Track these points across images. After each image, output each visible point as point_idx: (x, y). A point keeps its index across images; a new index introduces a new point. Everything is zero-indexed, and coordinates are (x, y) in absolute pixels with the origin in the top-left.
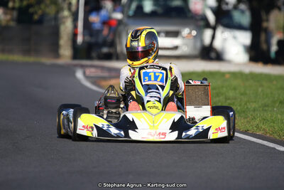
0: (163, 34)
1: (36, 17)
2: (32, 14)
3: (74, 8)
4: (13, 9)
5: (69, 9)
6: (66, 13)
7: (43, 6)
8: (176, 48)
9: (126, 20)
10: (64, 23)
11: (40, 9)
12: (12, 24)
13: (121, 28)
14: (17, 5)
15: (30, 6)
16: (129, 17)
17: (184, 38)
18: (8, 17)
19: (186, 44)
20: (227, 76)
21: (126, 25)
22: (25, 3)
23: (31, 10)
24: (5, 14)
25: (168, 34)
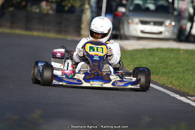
0: (152, 23)
1: (66, 8)
2: (64, 7)
4: (52, 2)
5: (89, 4)
6: (87, 6)
7: (71, 1)
8: (161, 33)
9: (127, 13)
10: (85, 13)
11: (69, 3)
12: (51, 12)
13: (124, 18)
16: (130, 11)
18: (49, 8)
19: (168, 31)
20: (182, 52)
21: (127, 16)
23: (64, 3)
24: (47, 5)
25: (156, 23)
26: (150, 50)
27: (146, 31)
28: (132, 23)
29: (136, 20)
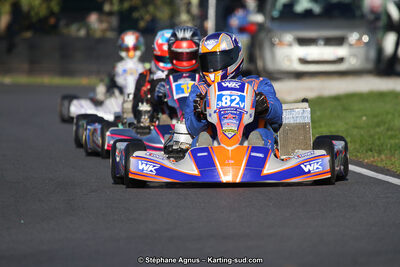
1: (142, 24)
2: (137, 21)
3: (195, 10)
4: (110, 14)
5: (189, 12)
6: (184, 17)
7: (151, 8)
8: (341, 60)
9: (269, 24)
11: (148, 12)
12: (110, 35)
13: (262, 35)
14: (116, 8)
15: (133, 9)
16: (273, 19)
17: (351, 45)
18: (104, 26)
19: (355, 56)
21: (269, 31)
22: (126, 5)
23: (136, 15)
24: (100, 21)
25: (329, 42)
26: (337, 98)
27: (310, 58)
28: (281, 43)
29: (289, 37)
